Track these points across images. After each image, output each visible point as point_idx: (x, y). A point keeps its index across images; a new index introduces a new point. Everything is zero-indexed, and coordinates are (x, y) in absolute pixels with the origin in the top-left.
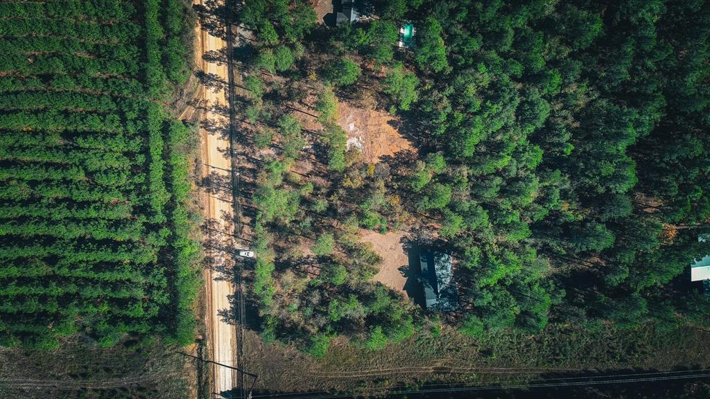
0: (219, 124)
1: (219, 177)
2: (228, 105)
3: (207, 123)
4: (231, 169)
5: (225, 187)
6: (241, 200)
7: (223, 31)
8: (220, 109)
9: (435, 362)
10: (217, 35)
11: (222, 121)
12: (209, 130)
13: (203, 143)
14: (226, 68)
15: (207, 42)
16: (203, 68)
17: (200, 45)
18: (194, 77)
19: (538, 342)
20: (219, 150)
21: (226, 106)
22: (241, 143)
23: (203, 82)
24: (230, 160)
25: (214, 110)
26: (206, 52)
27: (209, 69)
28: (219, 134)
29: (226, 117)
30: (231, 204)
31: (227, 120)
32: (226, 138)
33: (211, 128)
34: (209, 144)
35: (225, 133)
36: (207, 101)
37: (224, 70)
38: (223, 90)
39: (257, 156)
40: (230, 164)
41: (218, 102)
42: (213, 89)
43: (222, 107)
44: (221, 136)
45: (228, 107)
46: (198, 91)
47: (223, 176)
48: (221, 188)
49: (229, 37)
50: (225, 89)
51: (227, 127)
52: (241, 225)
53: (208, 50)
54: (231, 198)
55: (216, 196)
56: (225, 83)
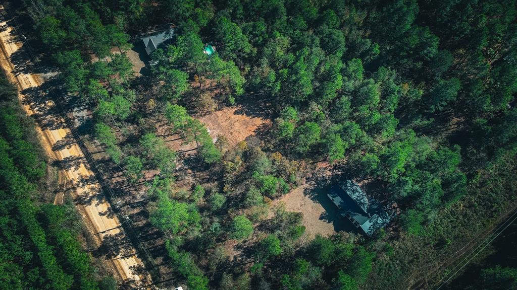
0: (91, 193)
1: (113, 238)
2: (92, 173)
3: (80, 199)
4: (120, 225)
5: (123, 244)
6: (144, 245)
7: (61, 122)
8: (87, 181)
9: (408, 282)
10: (58, 128)
11: (92, 189)
12: (86, 203)
13: (84, 216)
14: (77, 146)
15: (52, 137)
16: (57, 157)
17: (46, 142)
18: (52, 168)
19: (470, 207)
20: (101, 214)
21: (91, 175)
22: (119, 196)
23: (61, 168)
24: (116, 218)
25: (81, 184)
26: (54, 144)
27: (62, 156)
28: (95, 202)
29: (95, 184)
30: (136, 256)
31: (97, 186)
32: (103, 201)
33: (86, 200)
34: (89, 214)
35: (100, 198)
36: (71, 181)
37: (76, 149)
38: (82, 165)
39: (139, 199)
40: (118, 221)
41: (82, 176)
42: (73, 168)
43: (87, 178)
44: (97, 201)
45: (93, 175)
46: (60, 177)
47: (116, 235)
48: (120, 247)
49: (69, 123)
50: (84, 163)
51: (99, 192)
52: (156, 268)
53: (55, 142)
54: (134, 250)
55: (119, 256)
56: (81, 158)
